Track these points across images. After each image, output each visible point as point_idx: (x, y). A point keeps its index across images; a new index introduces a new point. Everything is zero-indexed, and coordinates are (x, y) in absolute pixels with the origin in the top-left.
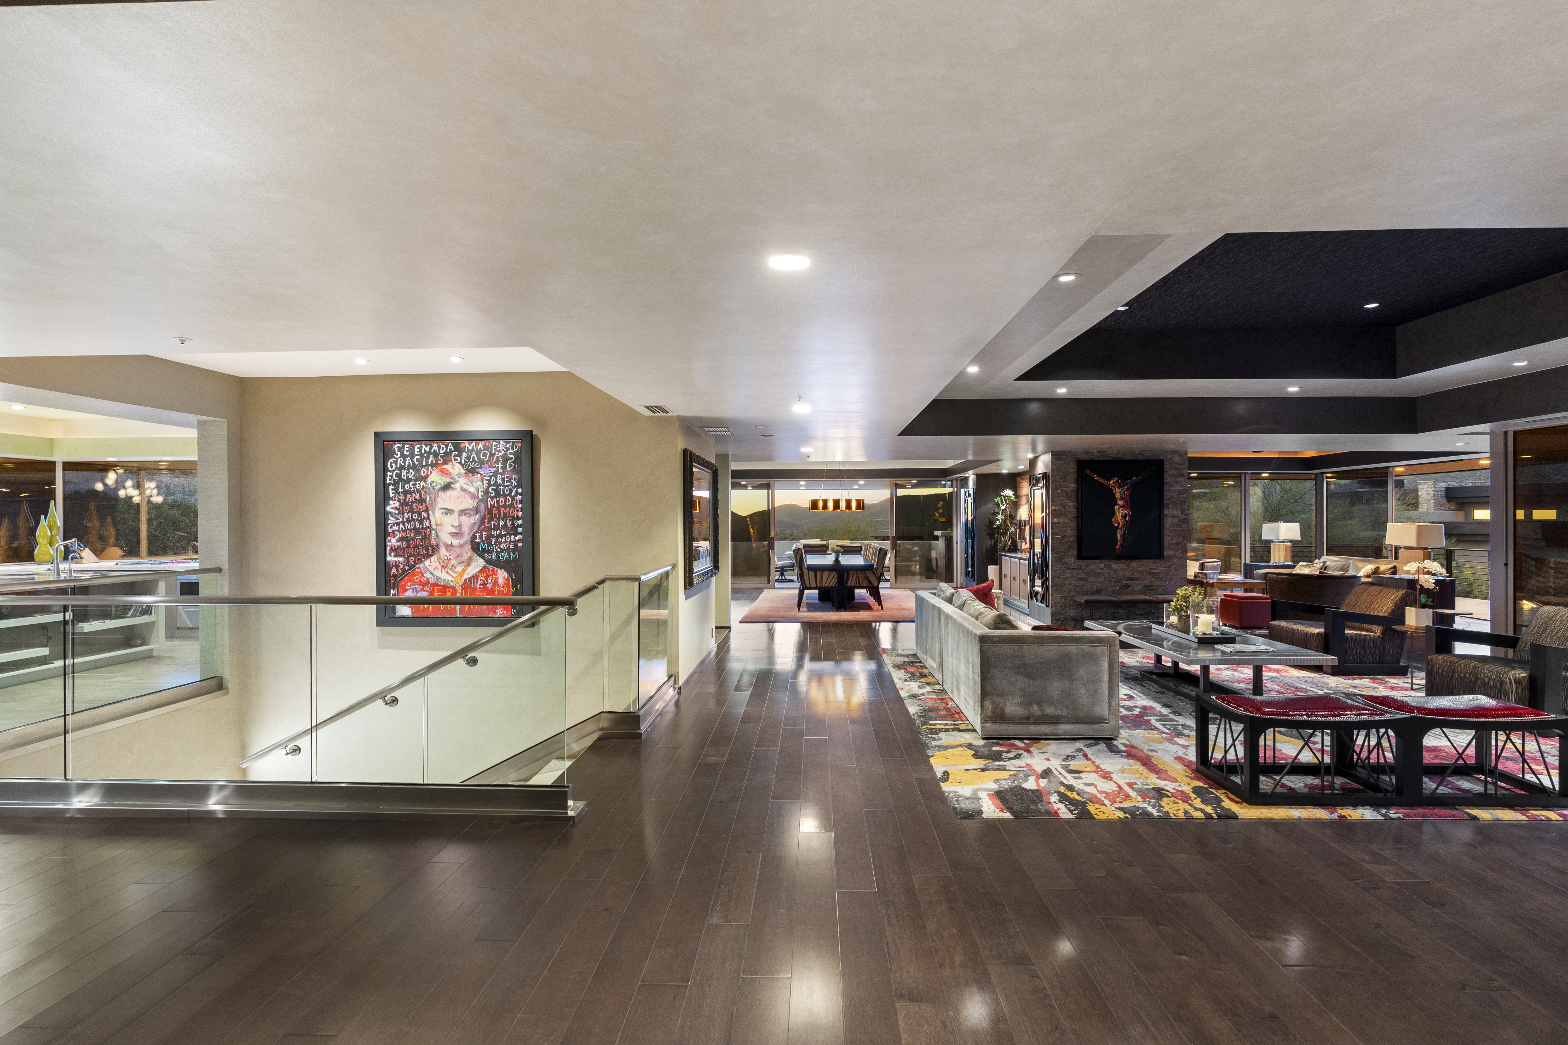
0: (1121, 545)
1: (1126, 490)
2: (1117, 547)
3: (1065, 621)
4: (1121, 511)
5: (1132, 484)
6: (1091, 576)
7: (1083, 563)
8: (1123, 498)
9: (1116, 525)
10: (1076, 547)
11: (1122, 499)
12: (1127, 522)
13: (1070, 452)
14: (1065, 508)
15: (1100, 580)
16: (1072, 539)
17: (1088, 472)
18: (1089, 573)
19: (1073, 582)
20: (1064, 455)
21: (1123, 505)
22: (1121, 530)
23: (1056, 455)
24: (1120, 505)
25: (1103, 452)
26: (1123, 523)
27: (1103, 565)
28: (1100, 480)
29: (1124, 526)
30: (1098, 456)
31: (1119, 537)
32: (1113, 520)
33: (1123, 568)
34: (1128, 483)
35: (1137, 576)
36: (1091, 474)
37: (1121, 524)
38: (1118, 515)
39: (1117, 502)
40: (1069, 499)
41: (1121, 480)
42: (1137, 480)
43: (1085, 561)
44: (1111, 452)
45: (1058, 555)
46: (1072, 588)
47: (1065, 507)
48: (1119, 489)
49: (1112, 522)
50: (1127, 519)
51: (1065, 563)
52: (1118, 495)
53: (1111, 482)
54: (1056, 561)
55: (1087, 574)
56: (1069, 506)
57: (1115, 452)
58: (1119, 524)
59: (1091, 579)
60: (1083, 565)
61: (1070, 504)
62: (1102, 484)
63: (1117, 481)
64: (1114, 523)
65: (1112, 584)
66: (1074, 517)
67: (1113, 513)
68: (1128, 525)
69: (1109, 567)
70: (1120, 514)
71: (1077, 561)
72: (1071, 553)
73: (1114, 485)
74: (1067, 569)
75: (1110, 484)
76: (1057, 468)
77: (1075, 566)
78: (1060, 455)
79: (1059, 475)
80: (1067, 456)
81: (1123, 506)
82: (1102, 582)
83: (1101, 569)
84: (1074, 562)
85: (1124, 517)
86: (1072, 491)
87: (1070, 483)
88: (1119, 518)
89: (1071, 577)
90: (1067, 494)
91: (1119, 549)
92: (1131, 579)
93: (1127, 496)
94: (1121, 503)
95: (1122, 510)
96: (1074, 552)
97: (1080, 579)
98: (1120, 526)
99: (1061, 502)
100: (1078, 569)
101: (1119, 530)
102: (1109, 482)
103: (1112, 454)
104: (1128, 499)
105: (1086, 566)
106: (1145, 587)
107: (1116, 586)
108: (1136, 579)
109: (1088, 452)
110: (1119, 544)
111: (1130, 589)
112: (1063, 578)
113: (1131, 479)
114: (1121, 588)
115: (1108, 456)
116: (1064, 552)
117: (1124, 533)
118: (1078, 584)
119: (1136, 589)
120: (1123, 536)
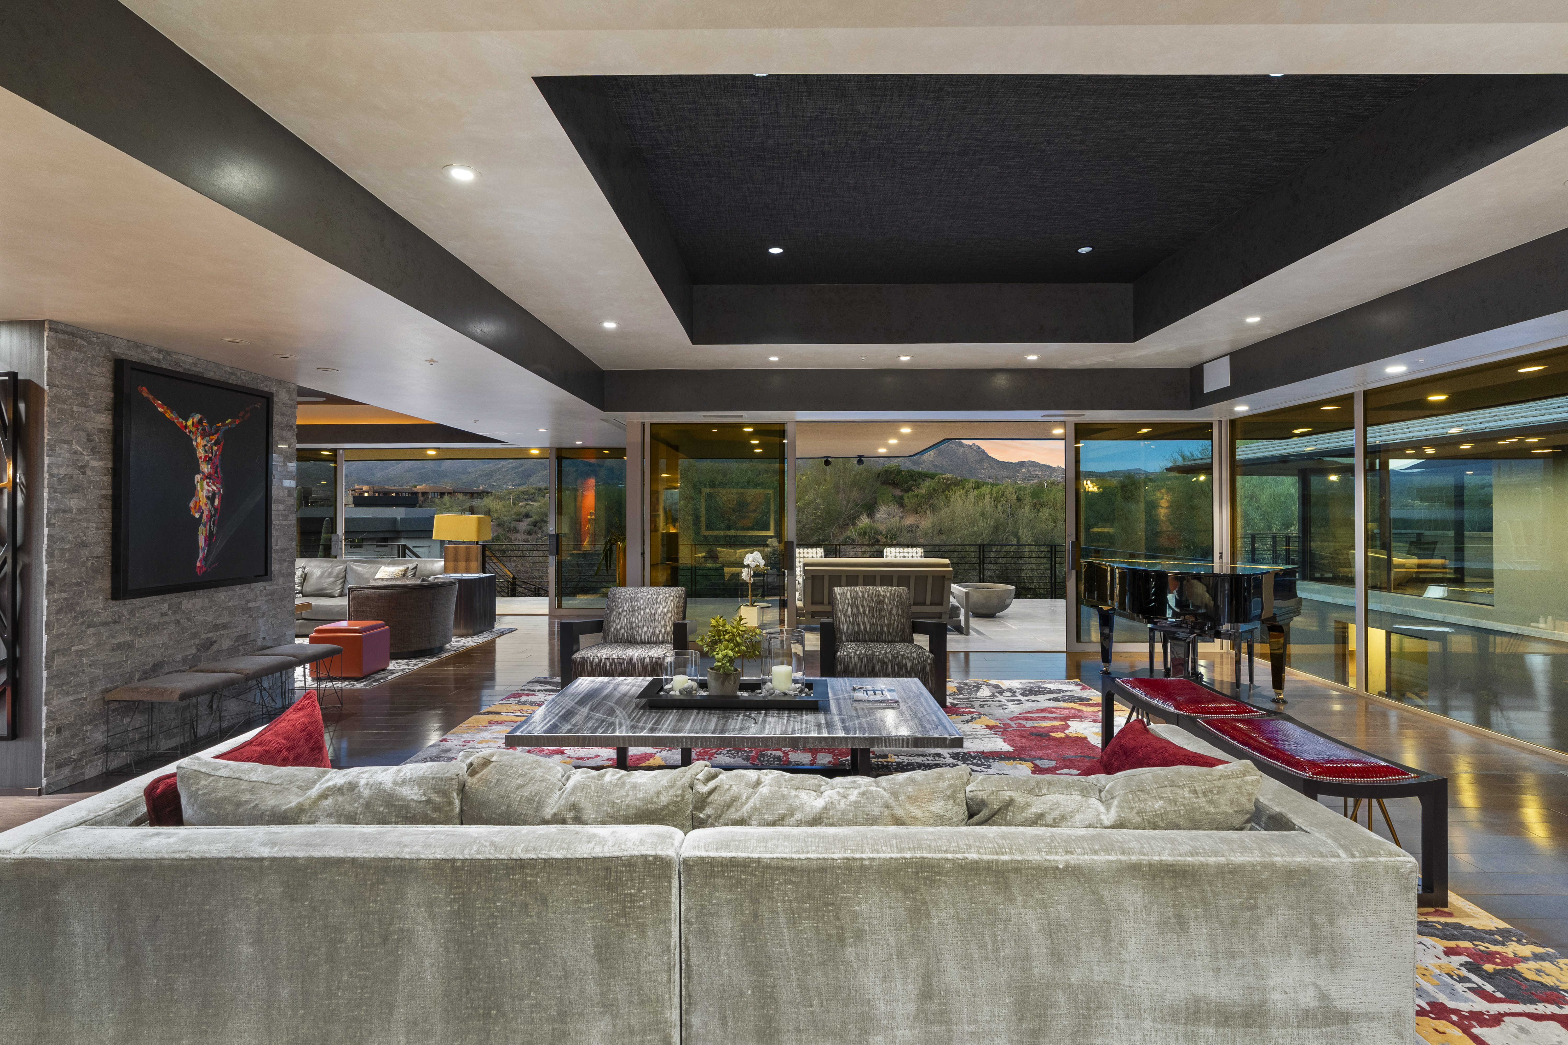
0: (205, 559)
1: (215, 444)
2: (198, 564)
3: (80, 760)
4: (206, 487)
5: (225, 432)
6: (140, 636)
7: (124, 607)
8: (210, 459)
9: (197, 516)
10: (108, 570)
11: (208, 460)
12: (216, 509)
13: (96, 335)
14: (84, 473)
15: (159, 640)
16: (99, 550)
17: (145, 393)
18: (136, 628)
19: (101, 656)
20: (82, 338)
21: (210, 473)
22: (205, 526)
23: (64, 332)
24: (203, 473)
25: (168, 353)
26: (210, 511)
27: (166, 605)
28: (169, 415)
29: (210, 517)
30: (158, 360)
31: (202, 542)
32: (192, 505)
33: (202, 608)
34: (218, 430)
35: (225, 619)
36: (151, 397)
37: (206, 513)
38: (200, 494)
39: (198, 465)
40: (94, 451)
41: (208, 422)
42: (234, 425)
43: (128, 601)
44: (183, 358)
45: (64, 595)
46: (99, 672)
47: (83, 469)
48: (203, 439)
49: (189, 509)
50: (216, 503)
51: (83, 614)
52: (201, 453)
53: (190, 423)
54: (59, 612)
55: (134, 631)
56: (93, 468)
57: (190, 360)
58: (202, 513)
59: (141, 643)
60: (125, 612)
61: (95, 464)
62: (171, 422)
63: (200, 422)
64: (193, 512)
65: (183, 645)
66: (104, 497)
67: (192, 491)
68: (217, 517)
69: (178, 607)
70: (204, 489)
71: (111, 603)
72: (97, 585)
73: (194, 429)
74: (89, 627)
75: (186, 427)
76: (65, 367)
77: (105, 616)
78: (72, 334)
79: (68, 387)
80: (90, 342)
81: (208, 477)
82: (164, 644)
83: (162, 615)
84: (105, 609)
85: (211, 499)
86: (101, 431)
87: (98, 411)
88: (203, 501)
89: (98, 645)
90: (89, 439)
91: (201, 567)
92: (216, 628)
93: (216, 455)
94: (206, 468)
95: (208, 484)
96: (104, 583)
97: (119, 647)
98: (204, 517)
99: (75, 457)
100: (115, 622)
101: (201, 528)
102: (186, 421)
103: (184, 362)
104: (217, 461)
105: (132, 612)
106: (238, 639)
107: (190, 646)
108: (225, 626)
109: (137, 346)
110: (201, 555)
111: (215, 648)
112: (77, 652)
113: (223, 421)
114: (198, 650)
115: (177, 364)
116: (78, 584)
117: (211, 532)
118: (112, 660)
119: (225, 647)
120: (209, 538)
